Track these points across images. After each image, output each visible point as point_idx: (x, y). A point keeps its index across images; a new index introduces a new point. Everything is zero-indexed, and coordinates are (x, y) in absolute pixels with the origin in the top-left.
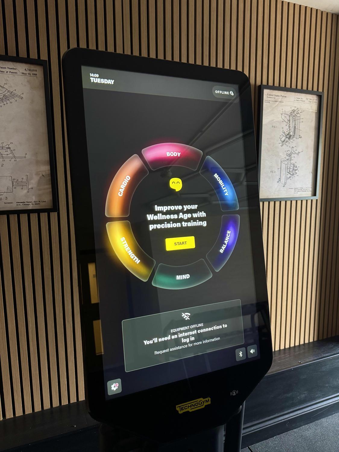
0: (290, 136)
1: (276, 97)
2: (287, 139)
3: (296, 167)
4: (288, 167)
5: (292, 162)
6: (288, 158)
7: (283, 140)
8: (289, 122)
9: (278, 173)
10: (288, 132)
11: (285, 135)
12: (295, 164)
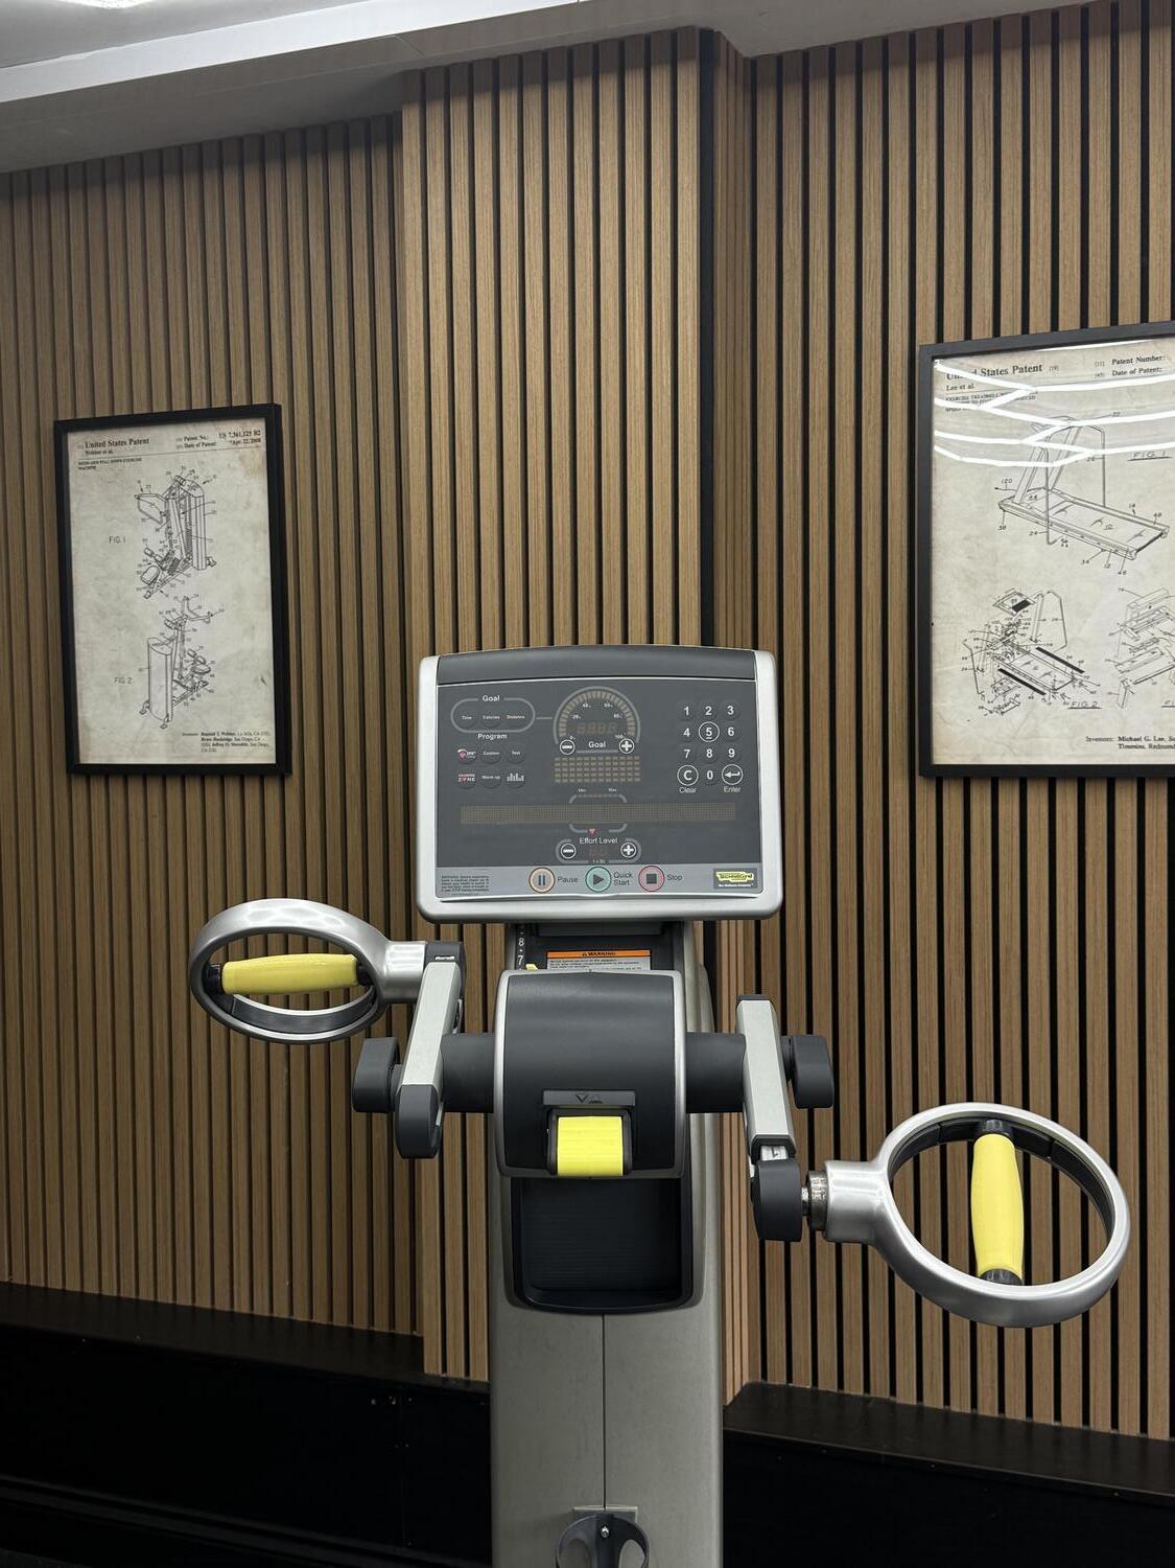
0: (176, 562)
1: (113, 448)
2: (166, 573)
3: (204, 663)
4: (173, 663)
5: (187, 646)
6: (170, 633)
7: (148, 577)
8: (164, 518)
9: (139, 685)
10: (165, 552)
11: (157, 561)
12: (198, 653)
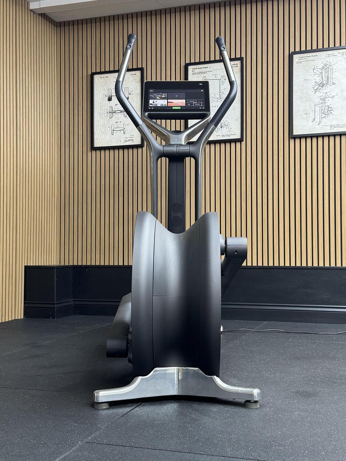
0: (324, 84)
1: (307, 58)
2: (321, 87)
3: (331, 108)
4: (322, 109)
5: (326, 104)
6: (321, 101)
7: (315, 88)
8: (321, 74)
9: (312, 114)
10: (321, 82)
11: (318, 84)
12: (329, 106)
